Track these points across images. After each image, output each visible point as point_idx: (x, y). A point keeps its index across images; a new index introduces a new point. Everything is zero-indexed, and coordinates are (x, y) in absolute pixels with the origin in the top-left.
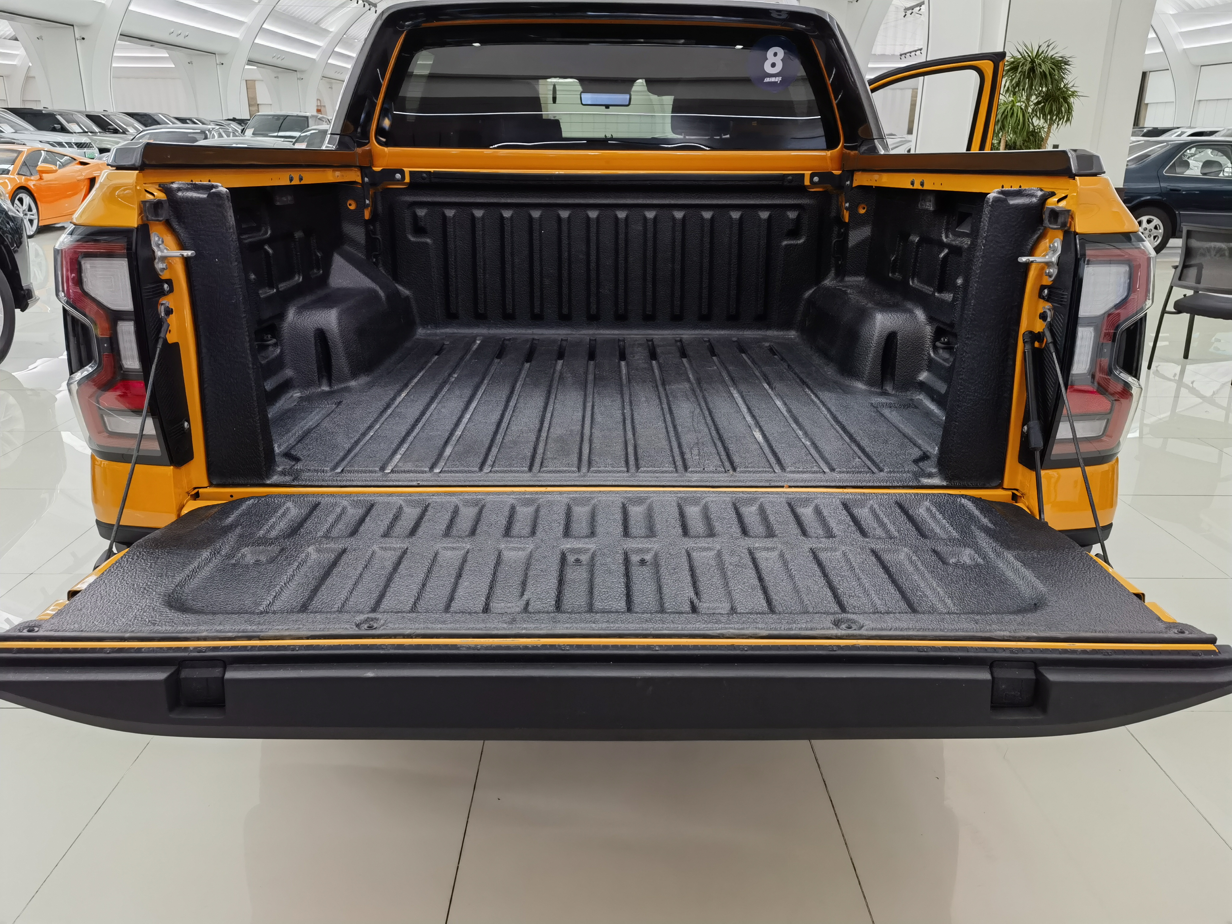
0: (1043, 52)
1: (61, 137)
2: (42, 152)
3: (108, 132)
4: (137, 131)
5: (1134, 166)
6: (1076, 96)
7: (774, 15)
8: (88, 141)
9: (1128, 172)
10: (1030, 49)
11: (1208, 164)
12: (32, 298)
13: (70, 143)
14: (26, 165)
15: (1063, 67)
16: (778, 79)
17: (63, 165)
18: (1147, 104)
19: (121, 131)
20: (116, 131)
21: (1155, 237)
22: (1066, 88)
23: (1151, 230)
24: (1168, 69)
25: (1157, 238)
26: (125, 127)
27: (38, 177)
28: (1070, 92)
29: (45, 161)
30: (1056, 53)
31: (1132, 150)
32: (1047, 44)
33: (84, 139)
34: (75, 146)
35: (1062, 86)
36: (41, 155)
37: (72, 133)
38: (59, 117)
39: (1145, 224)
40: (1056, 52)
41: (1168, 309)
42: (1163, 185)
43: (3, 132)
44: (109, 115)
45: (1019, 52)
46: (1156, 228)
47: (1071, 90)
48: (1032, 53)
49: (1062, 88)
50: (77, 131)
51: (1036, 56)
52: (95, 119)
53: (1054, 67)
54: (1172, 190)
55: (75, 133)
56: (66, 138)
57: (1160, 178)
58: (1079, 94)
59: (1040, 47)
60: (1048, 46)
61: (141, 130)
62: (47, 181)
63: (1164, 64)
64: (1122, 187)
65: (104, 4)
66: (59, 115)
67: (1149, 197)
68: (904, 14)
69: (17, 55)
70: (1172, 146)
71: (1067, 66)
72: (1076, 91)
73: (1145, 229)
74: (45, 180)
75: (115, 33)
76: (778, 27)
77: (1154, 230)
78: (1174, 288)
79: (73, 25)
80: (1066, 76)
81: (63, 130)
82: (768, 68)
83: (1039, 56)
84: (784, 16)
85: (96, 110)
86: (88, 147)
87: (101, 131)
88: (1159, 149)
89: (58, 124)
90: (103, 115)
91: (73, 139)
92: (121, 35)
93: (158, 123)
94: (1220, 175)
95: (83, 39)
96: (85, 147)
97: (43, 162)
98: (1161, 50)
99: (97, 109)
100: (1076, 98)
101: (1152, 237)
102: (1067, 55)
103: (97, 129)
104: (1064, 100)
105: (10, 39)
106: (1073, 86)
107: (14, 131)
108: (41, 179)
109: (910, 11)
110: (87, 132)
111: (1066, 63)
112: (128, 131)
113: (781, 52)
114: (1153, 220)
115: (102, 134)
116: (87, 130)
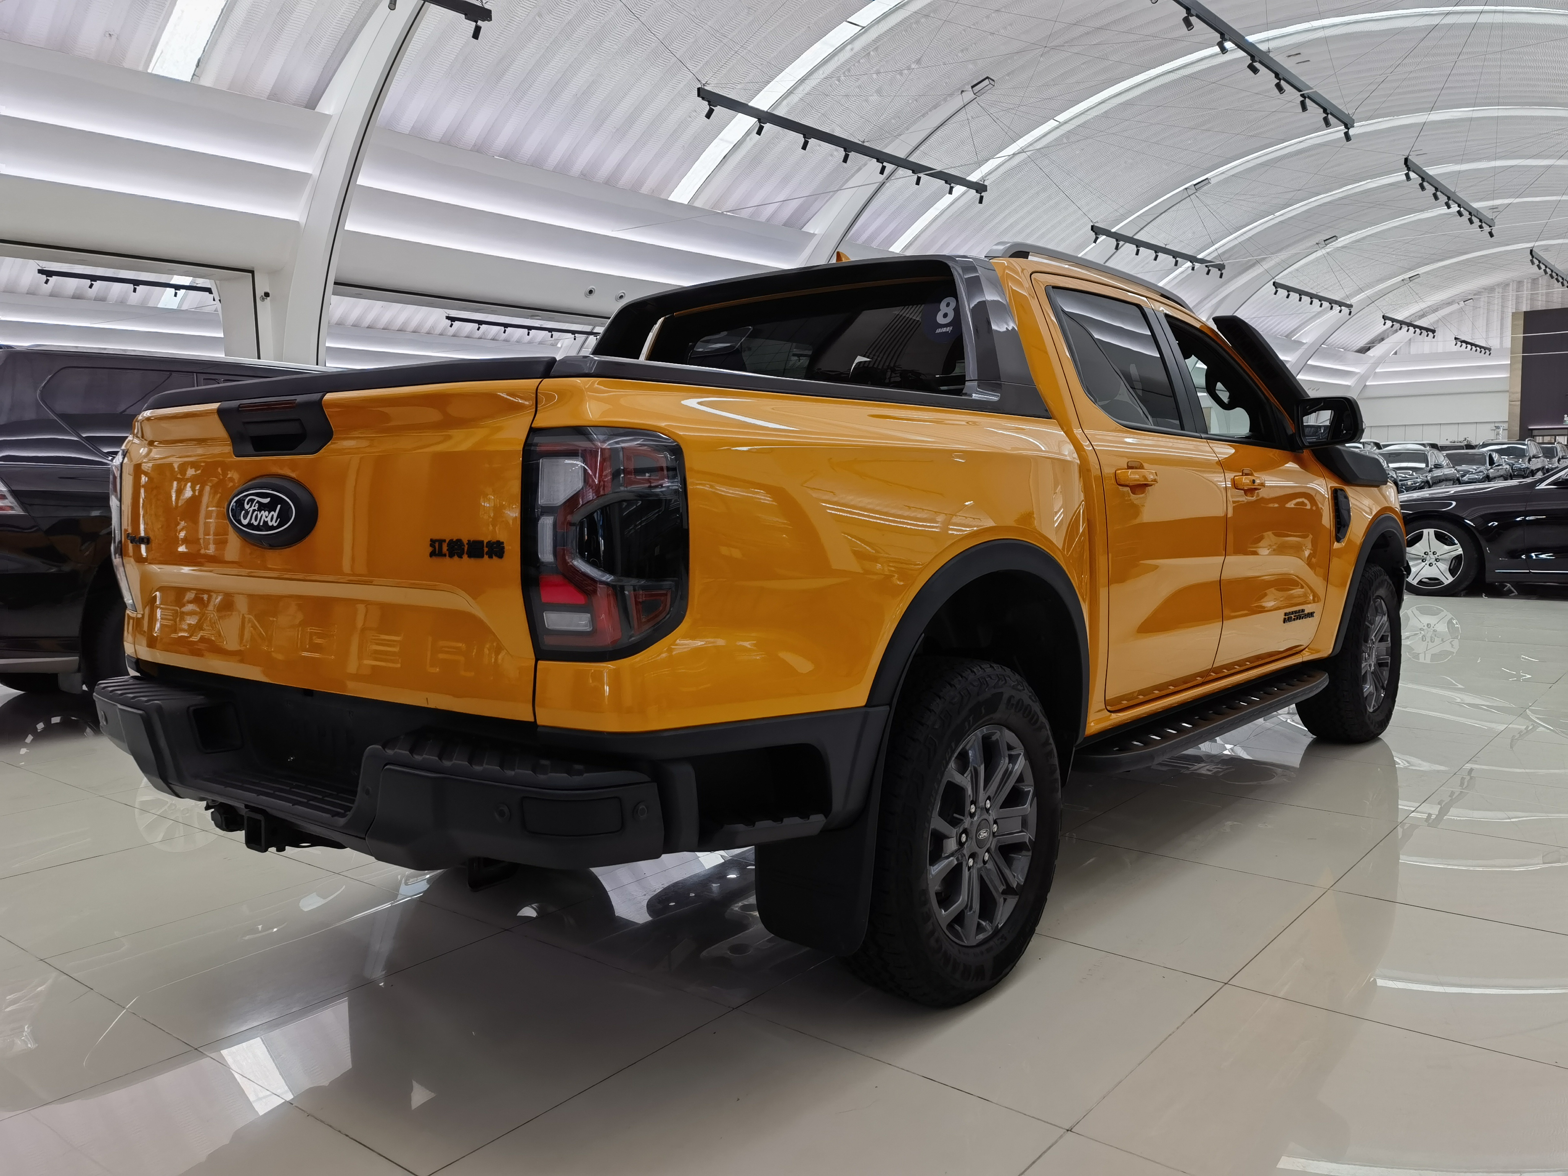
82: (940, 319)
113: (953, 302)
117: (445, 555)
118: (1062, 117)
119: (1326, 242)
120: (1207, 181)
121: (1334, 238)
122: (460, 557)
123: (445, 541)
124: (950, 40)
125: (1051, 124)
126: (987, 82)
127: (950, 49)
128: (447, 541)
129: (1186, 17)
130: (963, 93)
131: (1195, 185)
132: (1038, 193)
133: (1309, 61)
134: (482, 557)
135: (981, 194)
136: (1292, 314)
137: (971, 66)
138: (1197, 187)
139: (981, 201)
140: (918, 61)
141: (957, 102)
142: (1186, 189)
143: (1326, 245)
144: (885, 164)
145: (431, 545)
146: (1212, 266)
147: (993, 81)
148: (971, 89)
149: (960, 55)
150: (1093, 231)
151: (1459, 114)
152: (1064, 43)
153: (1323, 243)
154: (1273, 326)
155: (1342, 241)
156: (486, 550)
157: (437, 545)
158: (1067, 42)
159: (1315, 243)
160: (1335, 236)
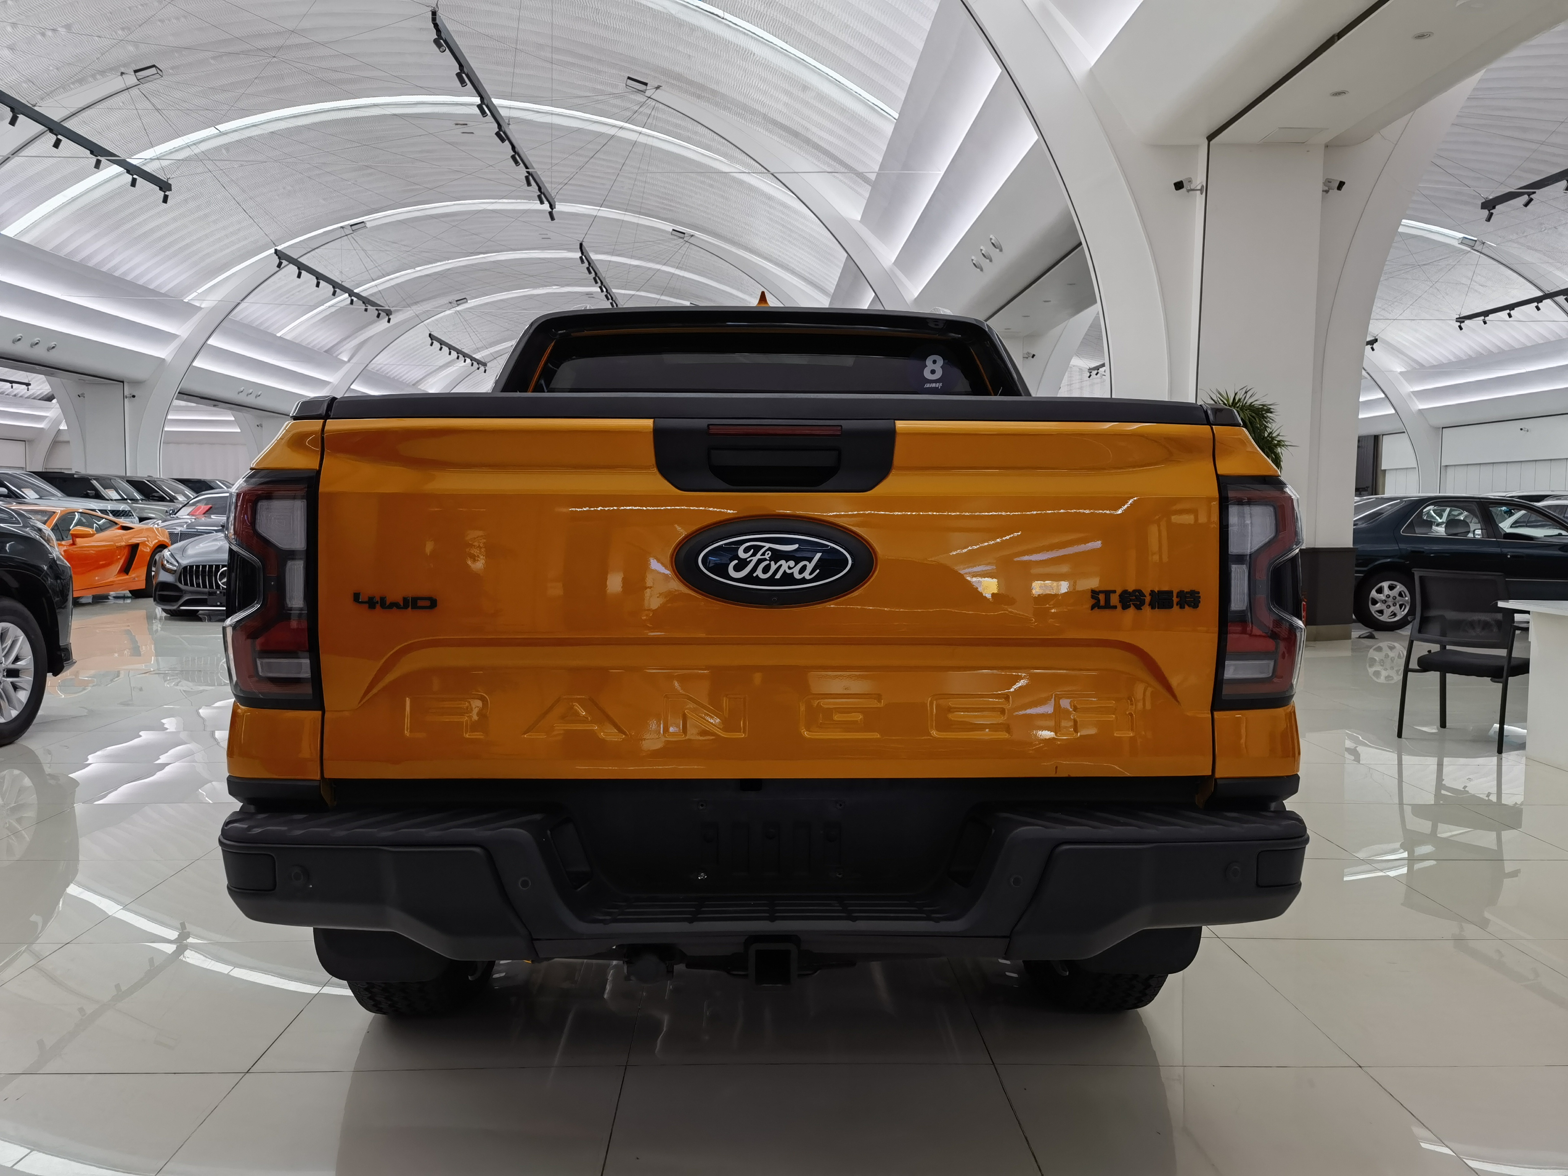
0: (1239, 400)
1: (96, 504)
2: (76, 513)
3: (152, 499)
4: (188, 499)
5: (1364, 525)
6: (1283, 446)
7: (932, 325)
8: (127, 508)
9: (1356, 532)
10: (1225, 396)
11: (1451, 523)
12: (69, 660)
13: (106, 510)
14: (58, 529)
15: (1265, 415)
16: (939, 385)
17: (101, 529)
18: (1385, 471)
19: (168, 499)
20: (162, 499)
21: (1401, 606)
22: (1271, 437)
23: (1394, 598)
24: (1404, 432)
25: (1404, 607)
26: (173, 494)
27: (71, 542)
28: (1276, 442)
29: (79, 523)
30: (1256, 400)
31: (1358, 509)
32: (1244, 391)
33: (122, 507)
34: (110, 514)
35: (1266, 435)
36: (74, 518)
37: (108, 500)
38: (95, 482)
39: (1386, 591)
40: (1258, 398)
41: (1411, 666)
42: (1403, 546)
43: (25, 498)
44: (155, 481)
45: (1214, 400)
46: (1400, 595)
47: (1277, 439)
48: (1228, 401)
49: (1266, 438)
50: (114, 498)
51: (1232, 404)
52: (138, 485)
53: (1253, 415)
54: (1413, 552)
55: (112, 500)
56: (101, 505)
57: (1398, 539)
58: (1286, 443)
59: (1236, 394)
60: (1246, 392)
61: (192, 497)
62: (79, 547)
63: (1398, 426)
64: (1352, 547)
65: (164, 359)
66: (94, 479)
67: (1389, 560)
68: (1089, 374)
69: (46, 417)
70: (1407, 504)
71: (1269, 414)
72: (1283, 441)
73: (1388, 596)
74: (78, 546)
75: (173, 390)
76: (937, 336)
77: (1398, 598)
78: (1415, 642)
79: (123, 382)
80: (1270, 425)
81: (98, 496)
82: (927, 374)
83: (1237, 404)
84: (941, 326)
85: (139, 475)
86: (127, 516)
87: (144, 498)
88: (1389, 508)
89: (93, 490)
90: (148, 481)
91: (109, 506)
92: (179, 393)
93: (212, 488)
94: (1469, 536)
95: (134, 396)
96: (123, 516)
97: (76, 525)
98: (1393, 411)
99: (142, 473)
100: (1283, 448)
101: (1398, 606)
102: (1267, 401)
103: (138, 496)
104: (1269, 450)
105: (40, 399)
106: (1278, 435)
107: (38, 497)
108: (74, 544)
109: (1096, 372)
110: (126, 499)
111: (1269, 411)
112: (177, 499)
113: (940, 361)
114: (1396, 586)
115: (144, 502)
116: (126, 497)
117: (1115, 607)
118: (223, 127)
119: (458, 302)
120: (362, 225)
121: (465, 300)
122: (1139, 607)
123: (1114, 592)
124: (111, 13)
125: (211, 131)
126: (153, 70)
127: (110, 24)
128: (1118, 593)
129: (458, 73)
130: (124, 76)
131: (351, 226)
132: (186, 201)
133: (473, 133)
134: (1171, 607)
135: (165, 192)
136: (419, 365)
137: (131, 48)
138: (354, 227)
139: (165, 200)
140: (68, 27)
141: (118, 83)
142: (342, 227)
143: (458, 305)
144: (60, 137)
145: (1093, 597)
146: (382, 310)
147: (161, 71)
148: (133, 73)
149: (120, 32)
150: (277, 255)
151: (583, 210)
152: (240, 52)
153: (455, 302)
154: (403, 374)
155: (472, 303)
156: (1175, 599)
157: (1102, 597)
158: (242, 52)
159: (448, 302)
160: (465, 298)
